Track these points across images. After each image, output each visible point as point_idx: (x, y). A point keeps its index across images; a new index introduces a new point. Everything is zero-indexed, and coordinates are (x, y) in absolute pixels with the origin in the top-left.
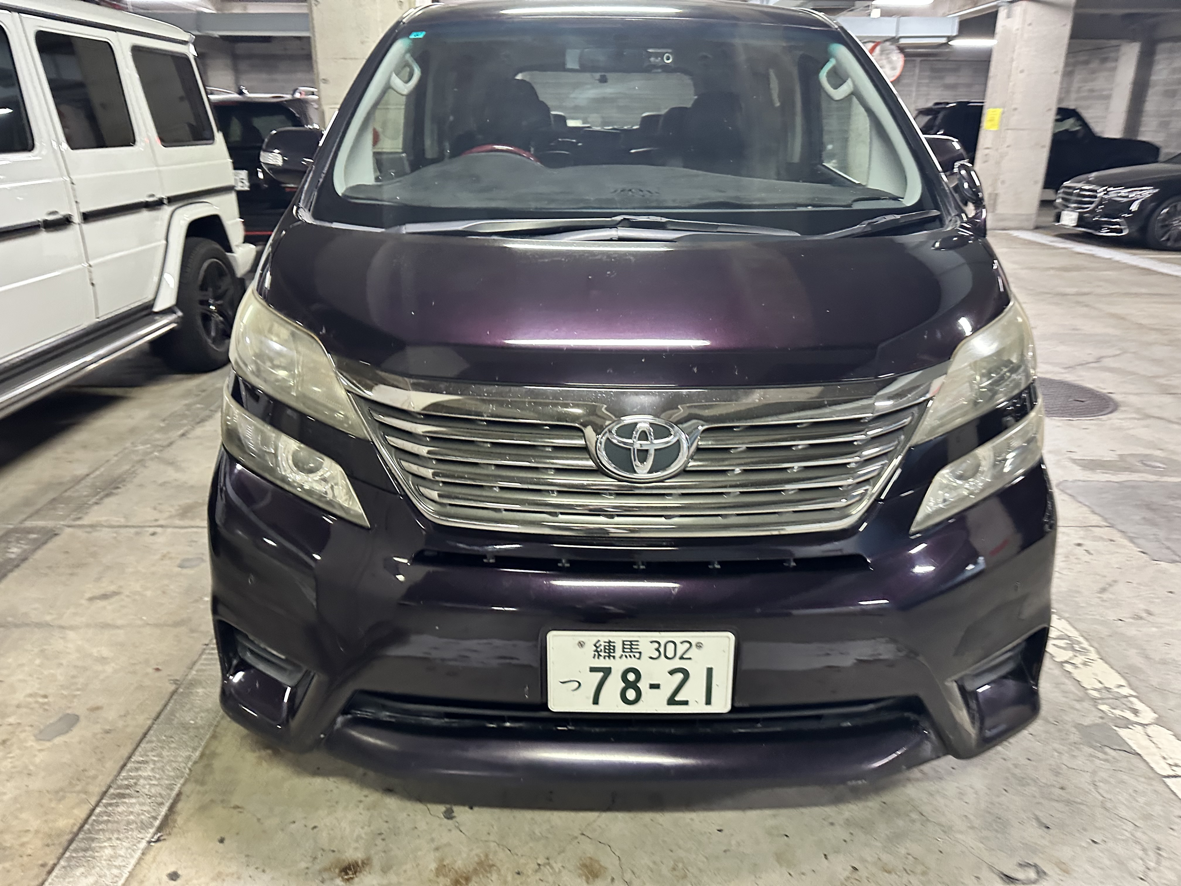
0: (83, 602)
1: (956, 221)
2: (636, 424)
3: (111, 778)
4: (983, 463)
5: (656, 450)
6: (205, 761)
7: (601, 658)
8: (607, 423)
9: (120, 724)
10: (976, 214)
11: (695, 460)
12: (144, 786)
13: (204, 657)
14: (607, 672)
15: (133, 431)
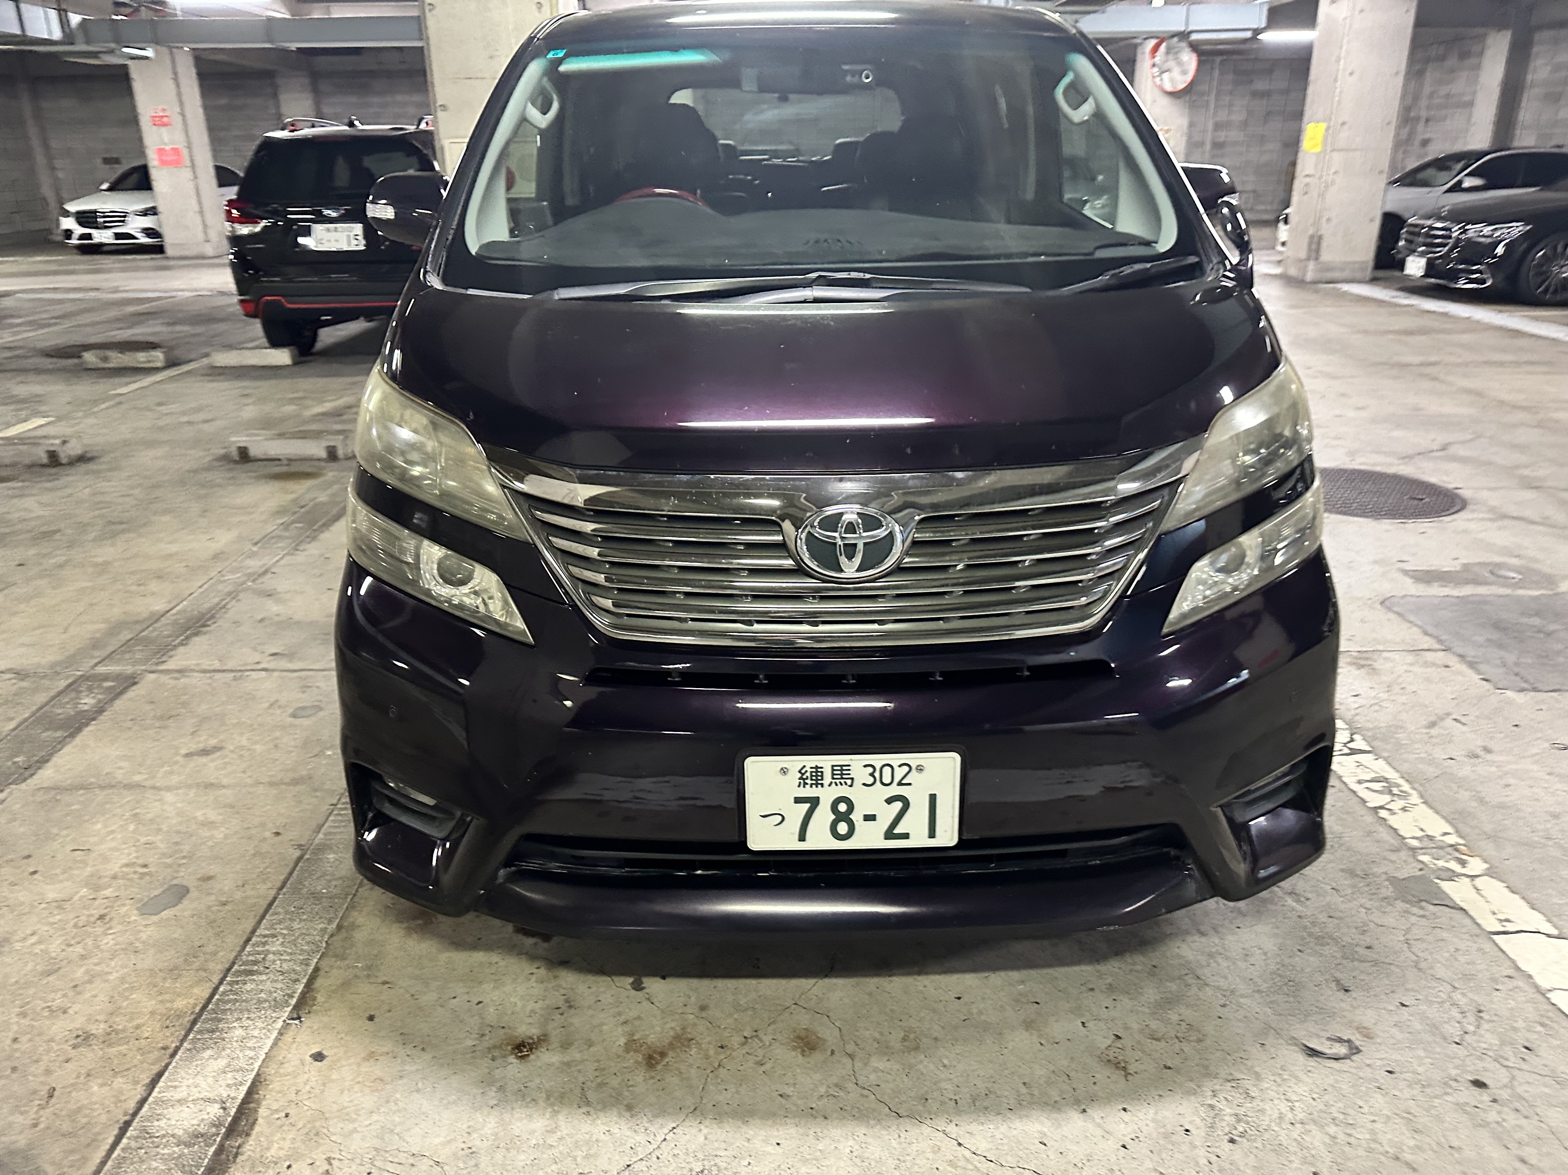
0: (179, 758)
1: (1218, 270)
2: (841, 514)
3: (234, 954)
4: (1248, 553)
5: (865, 544)
6: (343, 934)
7: (808, 786)
8: (808, 514)
9: (238, 895)
10: (1241, 261)
11: (911, 556)
12: (274, 961)
13: (332, 818)
14: (814, 802)
15: (217, 556)
